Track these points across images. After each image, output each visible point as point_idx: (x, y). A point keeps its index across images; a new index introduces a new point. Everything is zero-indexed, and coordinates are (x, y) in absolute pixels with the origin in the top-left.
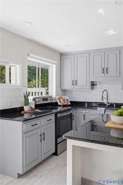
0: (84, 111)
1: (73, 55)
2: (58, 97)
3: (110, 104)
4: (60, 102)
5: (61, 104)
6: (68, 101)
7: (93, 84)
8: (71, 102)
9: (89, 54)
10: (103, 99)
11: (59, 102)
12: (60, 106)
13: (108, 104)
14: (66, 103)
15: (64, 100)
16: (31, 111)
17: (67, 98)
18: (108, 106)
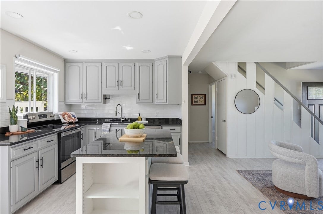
0: (95, 128)
1: (82, 63)
2: (62, 113)
3: (124, 120)
4: (65, 119)
5: (65, 121)
6: (75, 117)
7: (106, 98)
8: (78, 118)
9: (101, 63)
10: (116, 114)
11: (63, 118)
12: (64, 123)
13: (123, 119)
14: (72, 120)
15: (70, 116)
16: (22, 131)
17: (74, 114)
18: (123, 121)
